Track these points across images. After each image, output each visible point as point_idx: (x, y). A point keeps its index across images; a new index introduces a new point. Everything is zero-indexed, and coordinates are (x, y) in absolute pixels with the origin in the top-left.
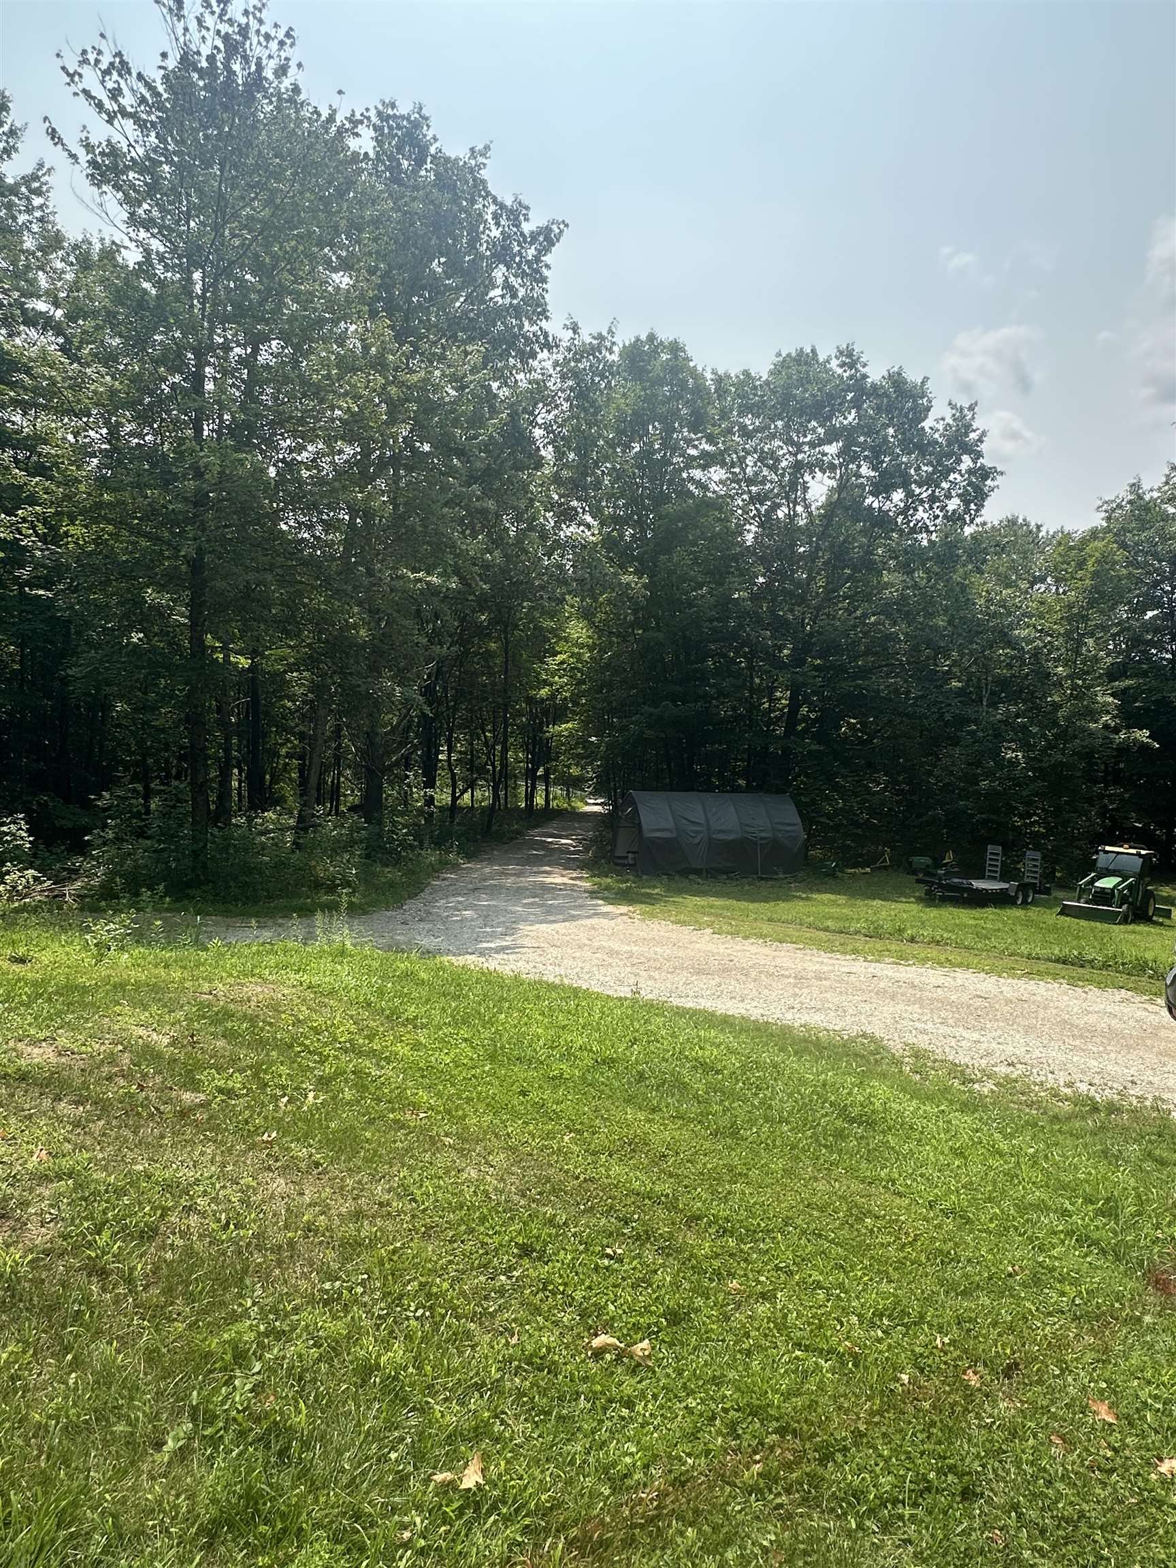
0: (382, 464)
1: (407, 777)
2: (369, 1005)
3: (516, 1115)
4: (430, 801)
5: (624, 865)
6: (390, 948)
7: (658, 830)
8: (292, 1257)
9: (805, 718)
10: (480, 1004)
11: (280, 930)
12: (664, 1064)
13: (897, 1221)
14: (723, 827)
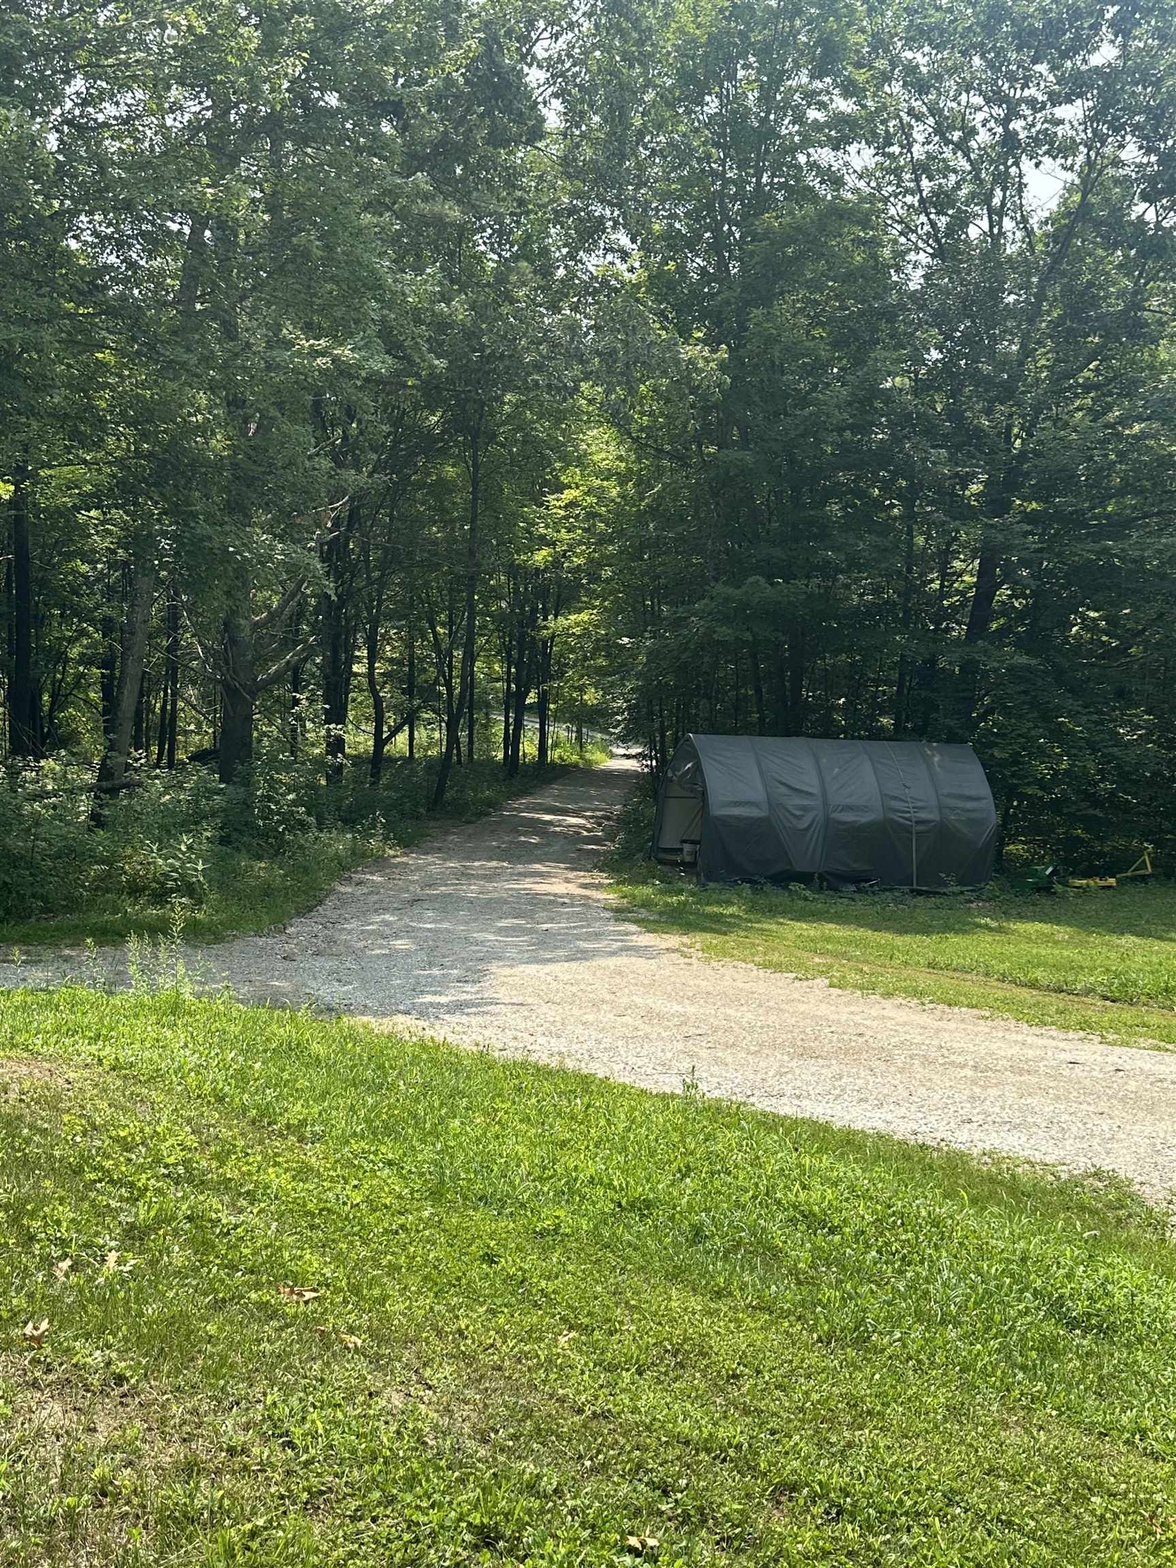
0: (251, 131)
1: (296, 702)
2: (221, 1100)
3: (473, 1297)
4: (336, 745)
5: (675, 864)
6: (260, 1001)
7: (737, 804)
8: (72, 1539)
9: (1006, 609)
10: (417, 1100)
11: (65, 966)
12: (738, 1213)
13: (1148, 1502)
14: (848, 801)
